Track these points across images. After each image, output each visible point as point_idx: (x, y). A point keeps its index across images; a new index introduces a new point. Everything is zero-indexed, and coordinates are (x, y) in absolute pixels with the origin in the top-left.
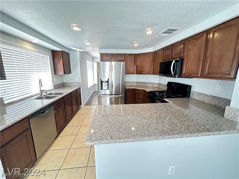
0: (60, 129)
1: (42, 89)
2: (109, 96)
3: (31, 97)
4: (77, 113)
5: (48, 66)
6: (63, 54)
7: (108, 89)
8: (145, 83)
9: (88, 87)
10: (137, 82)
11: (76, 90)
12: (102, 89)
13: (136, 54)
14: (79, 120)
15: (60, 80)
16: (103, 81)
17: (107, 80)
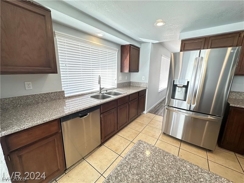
0: (105, 137)
4: (136, 120)
6: (131, 49)
7: (185, 100)
9: (159, 90)
11: (138, 92)
12: (173, 97)
15: (126, 79)
16: (176, 86)
17: (186, 84)
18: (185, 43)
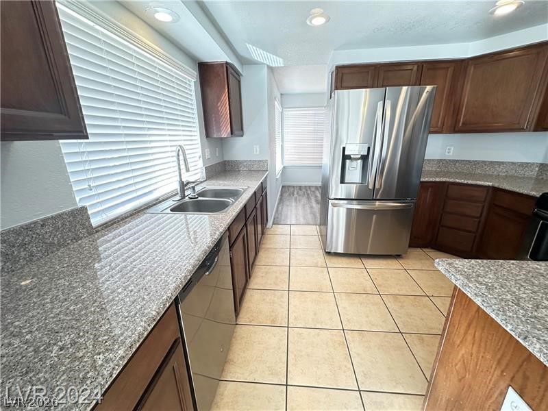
6: (230, 76)
8: (475, 163)
10: (440, 161)
11: (262, 182)
15: (217, 154)
16: (349, 157)
17: (365, 153)
18: (342, 74)
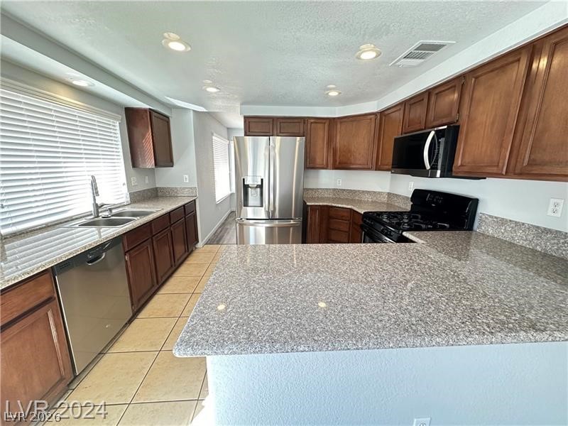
0: (139, 300)
1: (99, 202)
2: (264, 221)
3: (71, 219)
4: (187, 262)
5: (116, 146)
7: (262, 206)
8: (354, 192)
9: (217, 200)
10: (334, 190)
11: (184, 206)
12: (246, 205)
13: (334, 118)
14: (189, 278)
15: (147, 182)
17: (260, 183)
18: (249, 123)
